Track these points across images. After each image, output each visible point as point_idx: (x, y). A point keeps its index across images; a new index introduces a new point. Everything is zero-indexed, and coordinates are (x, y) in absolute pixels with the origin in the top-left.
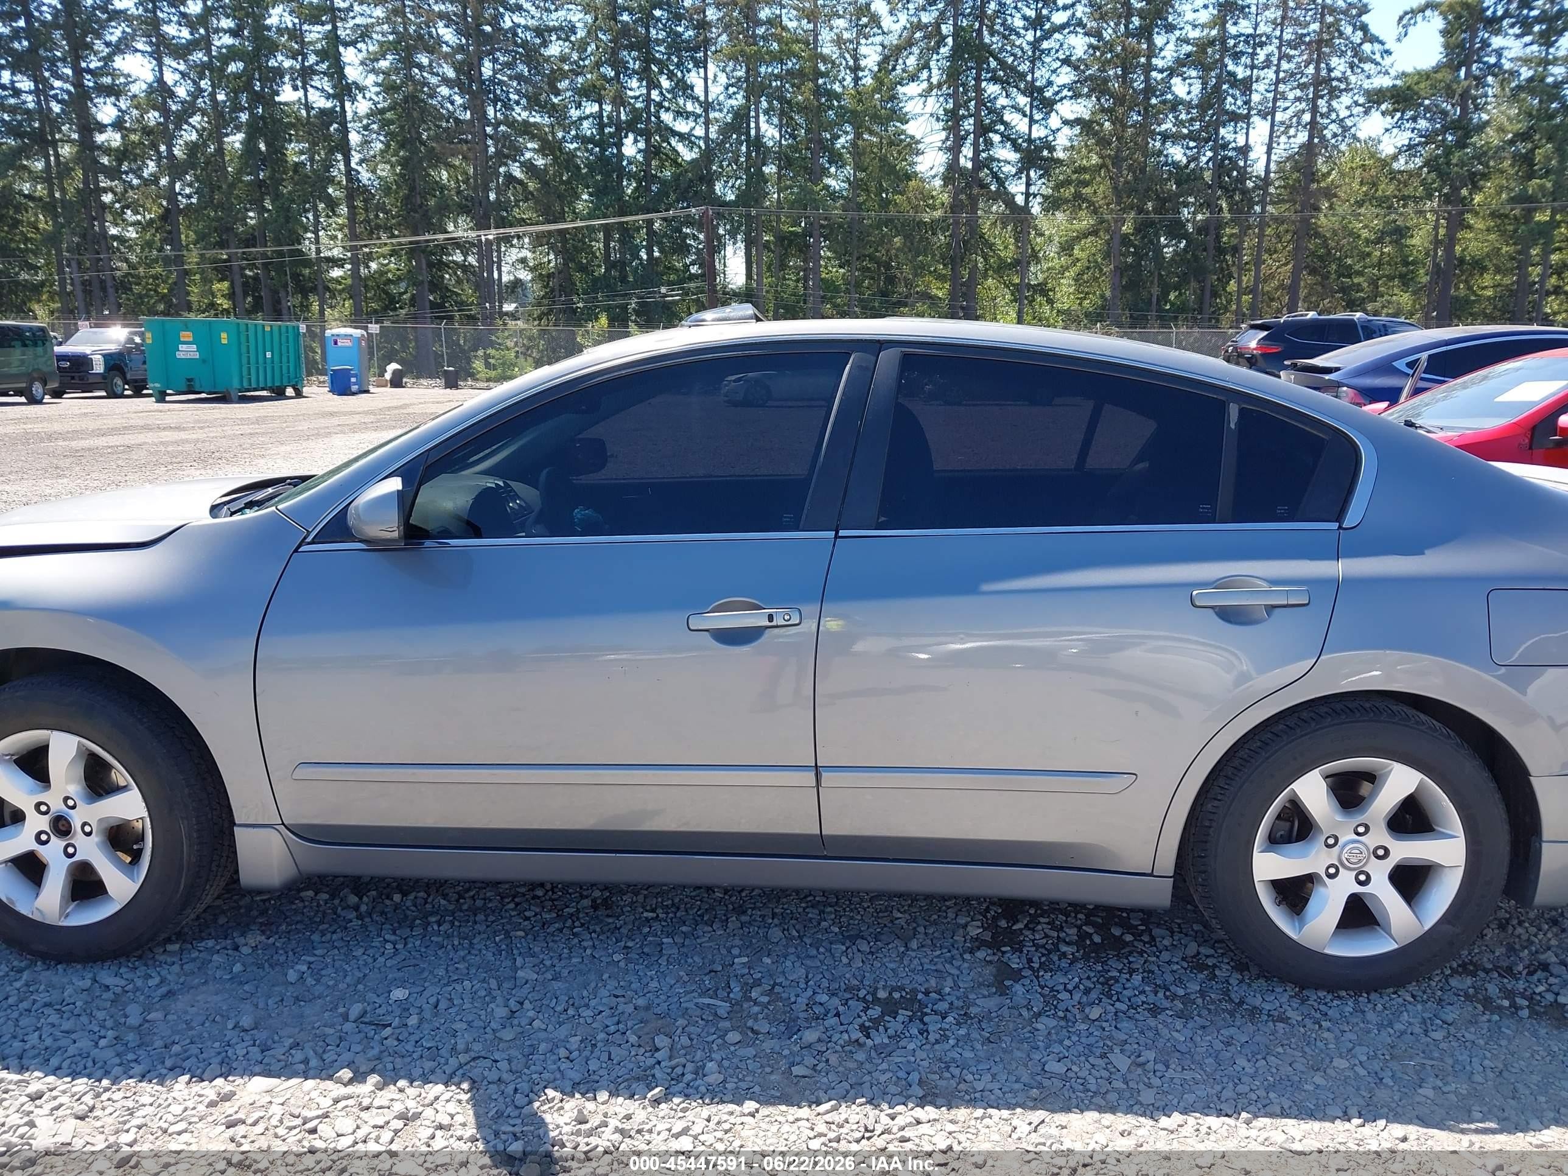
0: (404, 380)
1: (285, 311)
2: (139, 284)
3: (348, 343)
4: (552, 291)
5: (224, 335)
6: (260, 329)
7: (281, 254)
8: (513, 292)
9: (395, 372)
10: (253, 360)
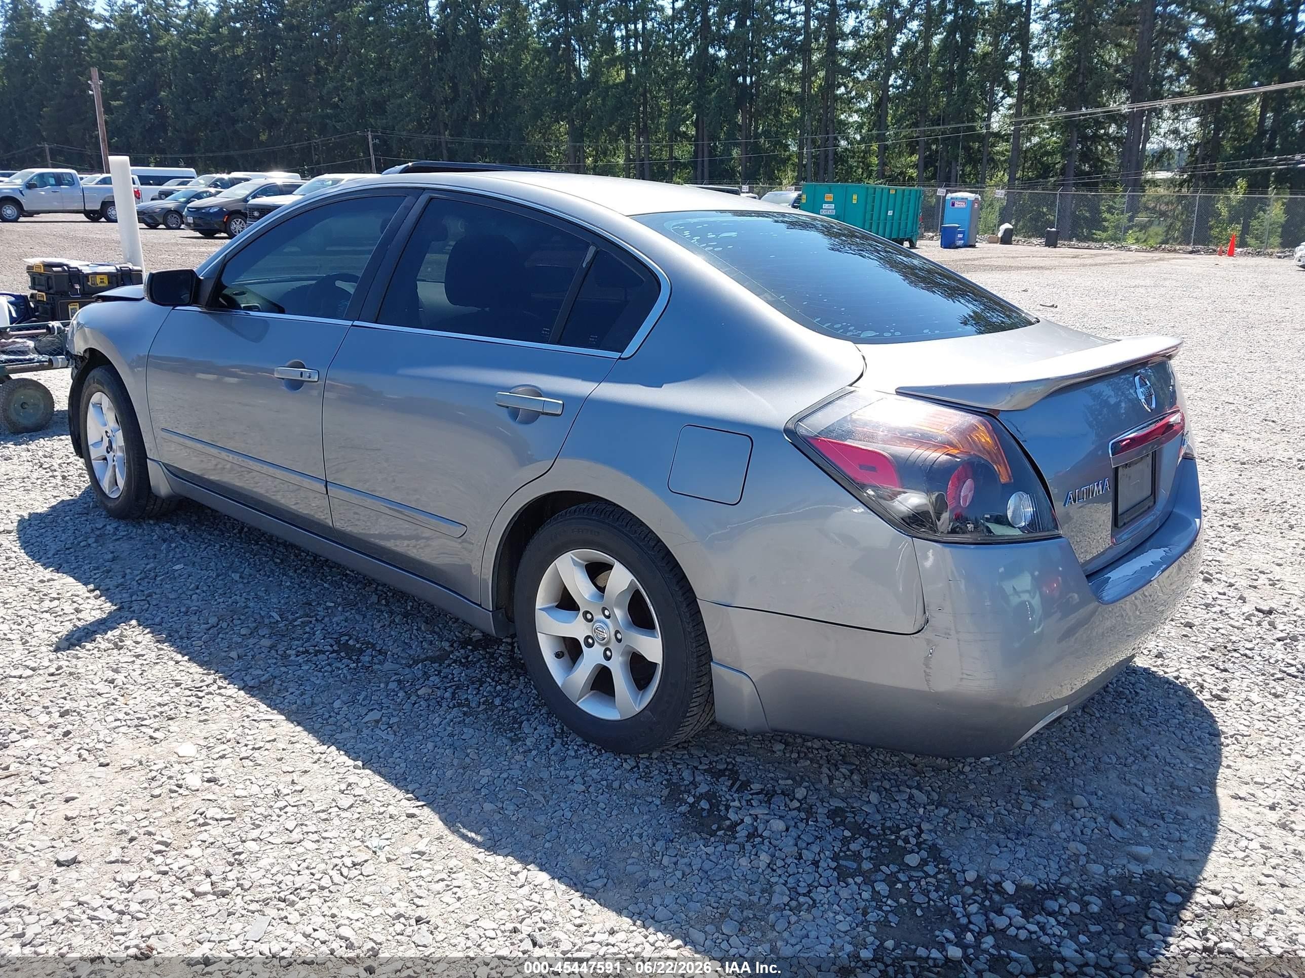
0: (1014, 238)
1: (953, 178)
2: (853, 157)
3: (963, 205)
4: (1197, 160)
5: (855, 197)
6: (885, 192)
7: (957, 130)
8: (1158, 161)
9: (1006, 230)
10: (875, 217)
